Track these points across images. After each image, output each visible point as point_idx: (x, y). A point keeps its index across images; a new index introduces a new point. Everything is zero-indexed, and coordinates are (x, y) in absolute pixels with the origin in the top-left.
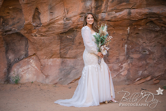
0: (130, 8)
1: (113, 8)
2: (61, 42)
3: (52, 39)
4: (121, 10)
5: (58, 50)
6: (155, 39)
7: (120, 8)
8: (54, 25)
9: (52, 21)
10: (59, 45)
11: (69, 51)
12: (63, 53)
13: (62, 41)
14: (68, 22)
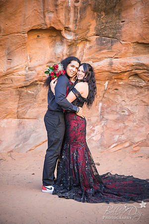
0: (112, 57)
1: (90, 56)
2: (20, 99)
3: (8, 95)
4: (100, 60)
5: (14, 108)
6: (138, 96)
7: (99, 57)
8: (12, 76)
9: (10, 70)
10: (17, 103)
11: (29, 110)
12: (21, 112)
13: (21, 97)
14: (30, 72)
